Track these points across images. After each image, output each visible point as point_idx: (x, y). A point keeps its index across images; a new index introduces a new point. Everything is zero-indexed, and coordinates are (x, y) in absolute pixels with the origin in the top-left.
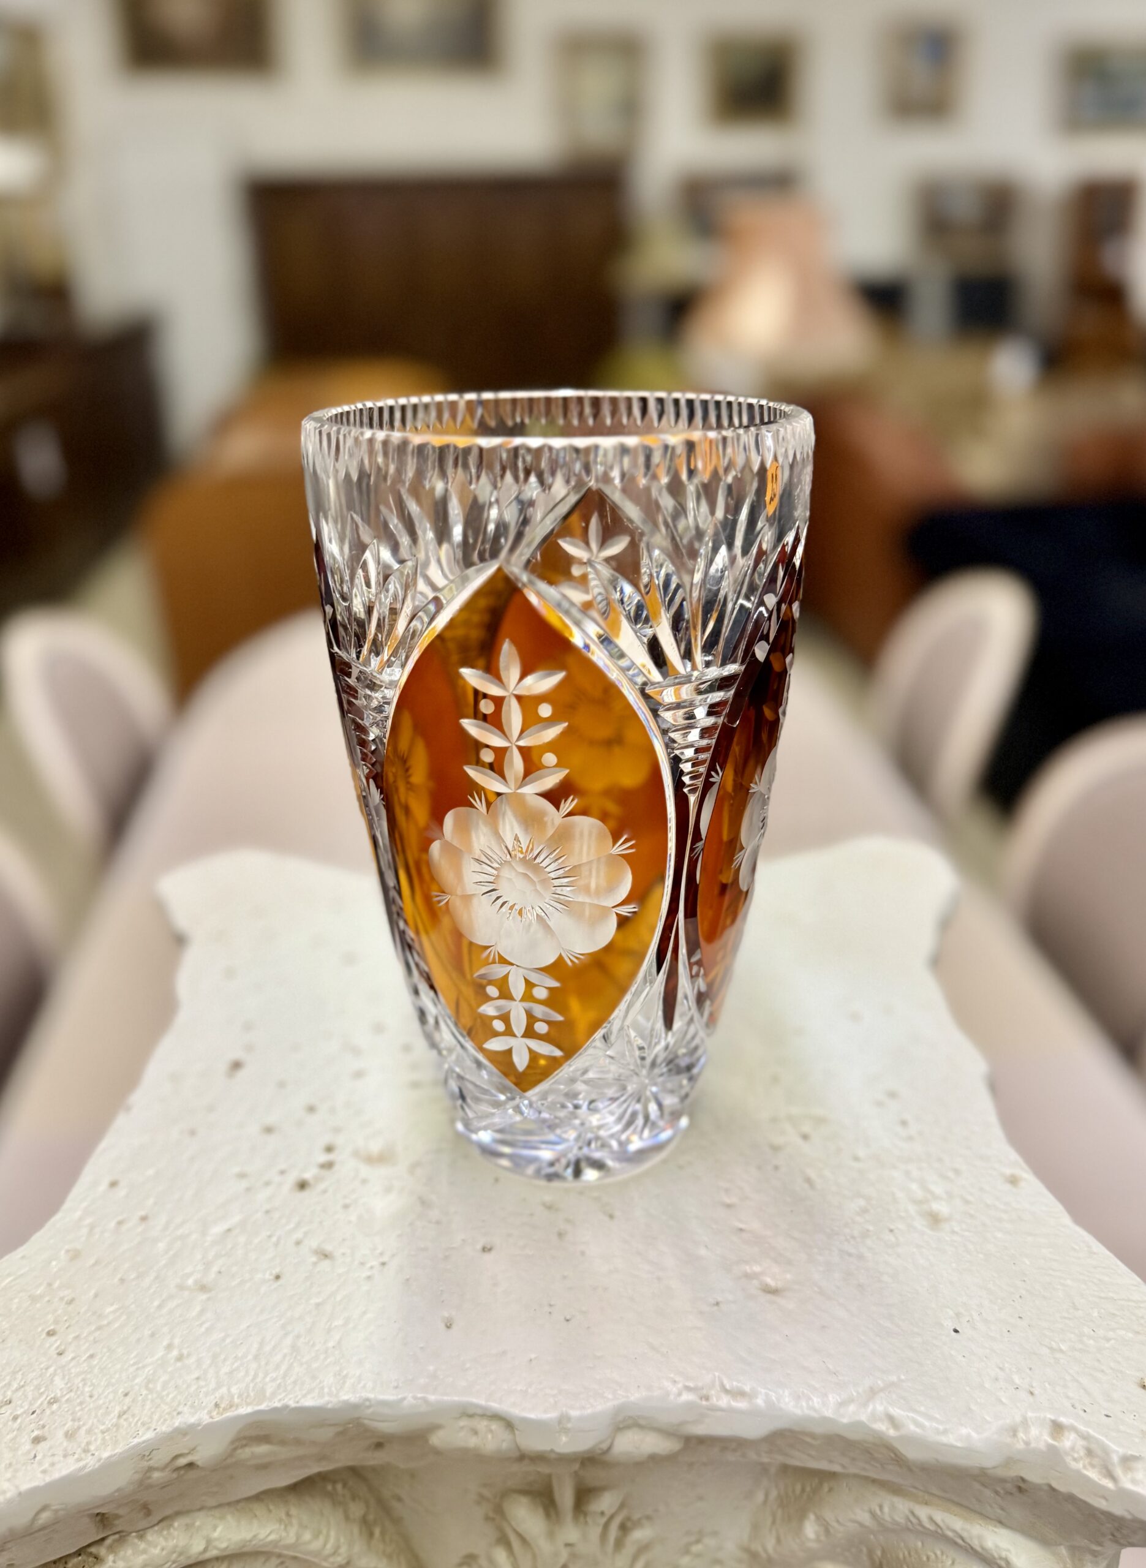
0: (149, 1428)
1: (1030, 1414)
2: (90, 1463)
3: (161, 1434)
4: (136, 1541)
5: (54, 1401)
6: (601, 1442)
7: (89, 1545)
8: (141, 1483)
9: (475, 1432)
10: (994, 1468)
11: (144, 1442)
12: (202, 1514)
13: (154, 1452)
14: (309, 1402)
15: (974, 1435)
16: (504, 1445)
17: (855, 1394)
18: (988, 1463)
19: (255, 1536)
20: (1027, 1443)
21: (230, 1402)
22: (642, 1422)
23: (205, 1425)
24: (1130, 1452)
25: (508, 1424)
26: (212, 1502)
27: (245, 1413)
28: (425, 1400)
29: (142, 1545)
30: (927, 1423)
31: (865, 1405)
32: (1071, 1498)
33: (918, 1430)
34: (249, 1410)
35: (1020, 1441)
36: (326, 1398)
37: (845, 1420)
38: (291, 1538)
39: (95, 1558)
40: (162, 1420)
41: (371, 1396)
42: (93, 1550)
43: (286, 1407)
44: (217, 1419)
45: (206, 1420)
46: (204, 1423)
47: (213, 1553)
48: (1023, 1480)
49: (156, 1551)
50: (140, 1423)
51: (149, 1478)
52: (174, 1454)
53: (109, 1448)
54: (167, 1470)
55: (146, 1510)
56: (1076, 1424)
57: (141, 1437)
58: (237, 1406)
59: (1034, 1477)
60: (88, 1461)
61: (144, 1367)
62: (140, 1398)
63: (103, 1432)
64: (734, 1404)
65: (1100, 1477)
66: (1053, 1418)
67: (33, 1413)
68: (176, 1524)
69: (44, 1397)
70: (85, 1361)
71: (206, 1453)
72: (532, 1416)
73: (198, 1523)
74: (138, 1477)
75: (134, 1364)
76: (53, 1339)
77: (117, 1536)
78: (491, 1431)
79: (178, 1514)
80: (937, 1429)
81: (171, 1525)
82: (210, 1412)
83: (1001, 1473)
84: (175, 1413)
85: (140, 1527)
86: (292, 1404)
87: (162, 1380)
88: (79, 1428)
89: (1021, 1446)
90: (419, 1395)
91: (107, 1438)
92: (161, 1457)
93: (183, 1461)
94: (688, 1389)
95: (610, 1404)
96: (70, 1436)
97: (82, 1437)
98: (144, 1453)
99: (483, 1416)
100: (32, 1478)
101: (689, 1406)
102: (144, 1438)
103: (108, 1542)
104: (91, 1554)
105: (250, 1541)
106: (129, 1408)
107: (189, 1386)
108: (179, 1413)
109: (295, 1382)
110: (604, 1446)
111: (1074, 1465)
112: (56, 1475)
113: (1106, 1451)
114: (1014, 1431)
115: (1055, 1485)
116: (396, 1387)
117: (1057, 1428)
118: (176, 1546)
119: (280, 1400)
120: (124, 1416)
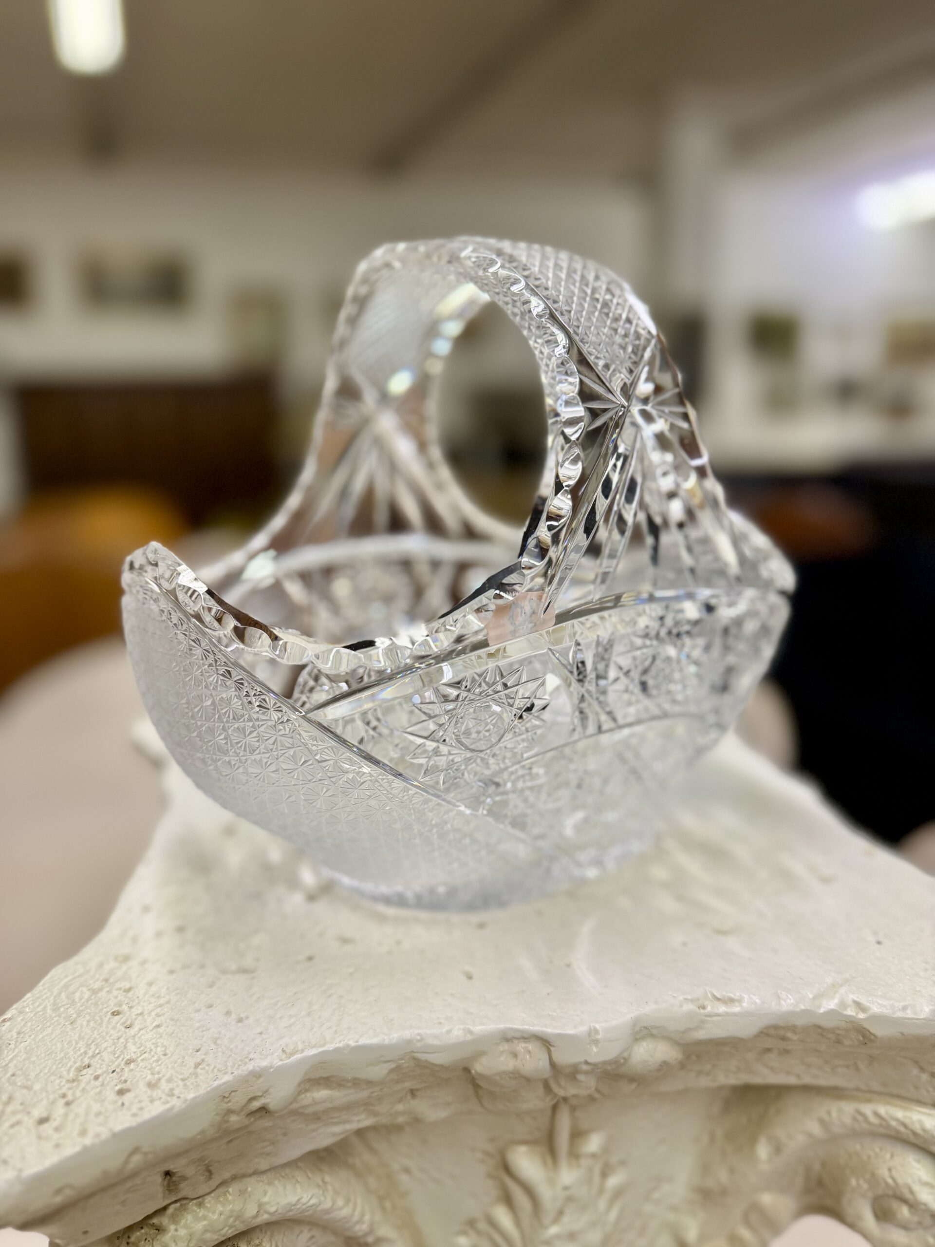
0: (226, 1073)
2: (176, 1103)
3: (239, 1076)
4: (195, 1208)
5: (129, 1062)
6: (623, 1051)
7: (152, 1215)
8: (220, 1126)
9: (515, 1055)
11: (224, 1083)
12: (253, 1180)
13: (233, 1094)
14: (367, 1041)
15: (927, 1009)
16: (541, 1066)
17: (822, 990)
19: (299, 1200)
21: (295, 1048)
22: (654, 1031)
23: (277, 1067)
25: (545, 1042)
26: (263, 1164)
27: (310, 1054)
28: (471, 1031)
29: (201, 1212)
30: (887, 1005)
31: (834, 997)
33: (882, 1010)
34: (314, 1052)
36: (381, 1038)
37: (820, 1011)
38: (327, 1205)
39: (156, 1229)
40: (236, 1066)
41: (421, 1031)
42: (155, 1221)
43: (348, 1046)
44: (286, 1061)
45: (276, 1063)
46: (275, 1066)
47: (263, 1218)
49: (214, 1217)
50: (216, 1070)
51: (227, 1122)
52: (249, 1097)
53: (192, 1091)
54: (242, 1114)
55: (209, 1170)
57: (221, 1079)
58: (303, 1050)
60: (174, 1103)
61: (209, 1029)
62: (211, 1052)
63: (183, 1080)
64: (728, 1009)
67: (113, 1072)
68: (230, 1190)
69: (121, 1059)
70: (152, 1030)
71: (277, 1096)
72: (566, 1031)
73: (249, 1189)
74: (218, 1118)
76: (117, 1018)
77: (178, 1204)
78: (529, 1052)
79: (234, 1178)
80: (897, 1007)
82: (279, 1057)
84: (247, 1060)
85: (201, 1193)
86: (352, 1043)
87: (228, 1037)
88: (159, 1079)
91: (188, 1083)
92: (238, 1101)
93: (257, 1104)
94: (687, 1001)
95: (627, 1018)
96: (152, 1085)
97: (164, 1085)
98: (224, 1095)
99: (521, 1038)
100: (123, 1121)
101: (691, 1015)
102: (223, 1081)
103: (171, 1210)
104: (153, 1225)
105: (295, 1205)
106: (203, 1060)
107: (254, 1040)
108: (250, 1060)
109: (349, 1028)
110: (625, 1055)
112: (146, 1116)
116: (441, 1023)
118: (232, 1211)
119: (340, 1041)
120: (200, 1067)
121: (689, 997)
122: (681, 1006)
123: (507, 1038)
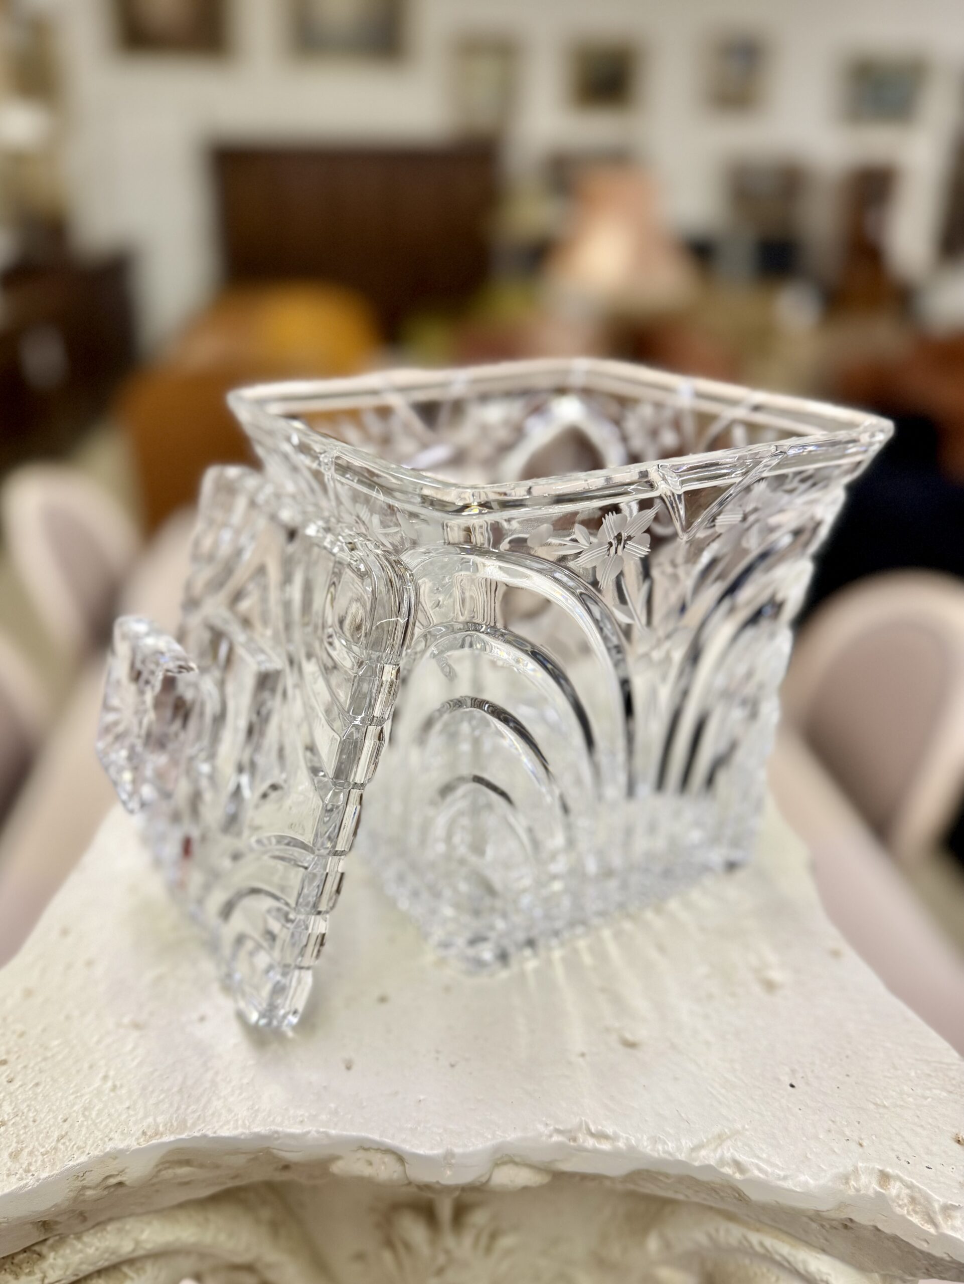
0: (83, 1152)
1: (860, 1164)
2: (30, 1182)
3: (94, 1158)
4: (75, 1242)
5: (2, 1124)
6: (482, 1176)
7: (33, 1245)
8: (75, 1199)
9: (370, 1163)
10: (828, 1211)
11: (78, 1165)
12: (131, 1219)
13: (87, 1173)
14: (226, 1132)
15: (811, 1182)
16: (395, 1176)
17: (705, 1140)
18: (822, 1207)
19: (178, 1238)
20: (858, 1190)
21: (156, 1130)
22: (517, 1159)
23: (133, 1150)
24: (950, 1202)
25: (400, 1158)
26: (141, 1209)
27: (168, 1141)
28: (327, 1135)
29: (79, 1246)
30: (769, 1170)
31: (715, 1150)
32: (895, 1239)
33: (761, 1175)
34: (172, 1138)
35: (852, 1187)
36: (240, 1130)
37: (697, 1164)
38: (209, 1239)
39: (39, 1255)
40: (95, 1145)
41: (280, 1129)
42: (37, 1248)
43: (205, 1136)
44: (144, 1145)
45: (135, 1146)
47: (141, 1252)
48: (851, 1220)
49: (91, 1251)
50: (75, 1147)
51: (83, 1195)
52: (106, 1175)
53: (47, 1169)
54: (99, 1188)
55: (83, 1217)
56: (901, 1175)
57: (77, 1159)
58: (162, 1134)
59: (862, 1218)
60: (28, 1181)
61: (82, 1096)
62: (77, 1124)
63: (43, 1155)
64: (598, 1145)
65: (923, 1223)
66: (881, 1168)
68: (109, 1228)
70: (30, 1089)
71: (135, 1173)
72: (421, 1152)
73: (128, 1228)
74: (72, 1194)
75: (72, 1094)
76: (4, 1067)
77: (57, 1238)
78: (384, 1163)
79: (111, 1220)
80: (779, 1175)
81: (105, 1229)
82: (137, 1139)
83: (833, 1215)
84: (107, 1139)
85: (78, 1231)
86: (211, 1134)
87: (97, 1108)
88: (22, 1150)
89: (852, 1192)
90: (321, 1130)
91: (46, 1160)
92: (94, 1178)
93: (113, 1181)
94: (558, 1131)
95: (489, 1144)
96: (15, 1156)
97: (24, 1158)
98: (80, 1173)
99: (377, 1150)
101: (560, 1146)
102: (79, 1161)
103: (50, 1242)
104: (35, 1252)
105: (174, 1242)
106: (67, 1133)
107: (120, 1115)
108: (110, 1139)
109: (213, 1114)
110: (484, 1179)
111: (898, 1210)
113: (928, 1199)
114: (846, 1179)
115: (880, 1227)
116: (302, 1122)
117: (884, 1178)
118: (109, 1247)
119: (199, 1130)
120: (62, 1141)
121: (561, 1127)
122: (551, 1136)
123: (365, 1147)
